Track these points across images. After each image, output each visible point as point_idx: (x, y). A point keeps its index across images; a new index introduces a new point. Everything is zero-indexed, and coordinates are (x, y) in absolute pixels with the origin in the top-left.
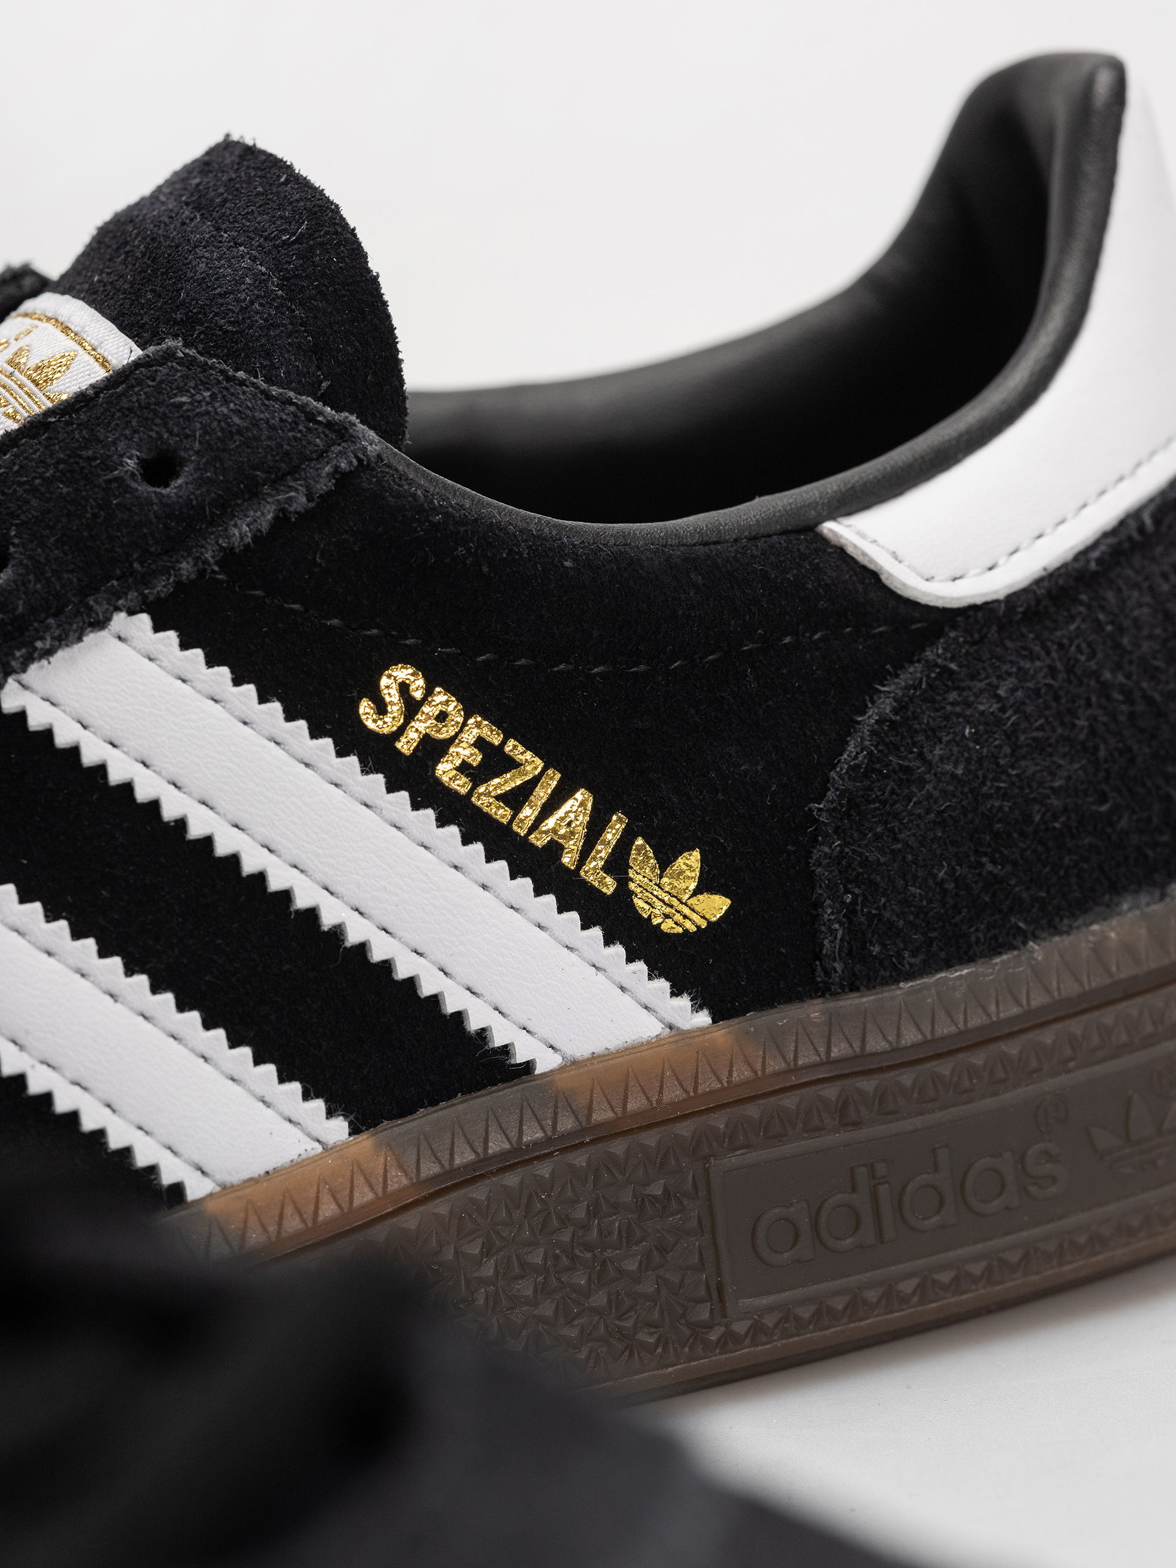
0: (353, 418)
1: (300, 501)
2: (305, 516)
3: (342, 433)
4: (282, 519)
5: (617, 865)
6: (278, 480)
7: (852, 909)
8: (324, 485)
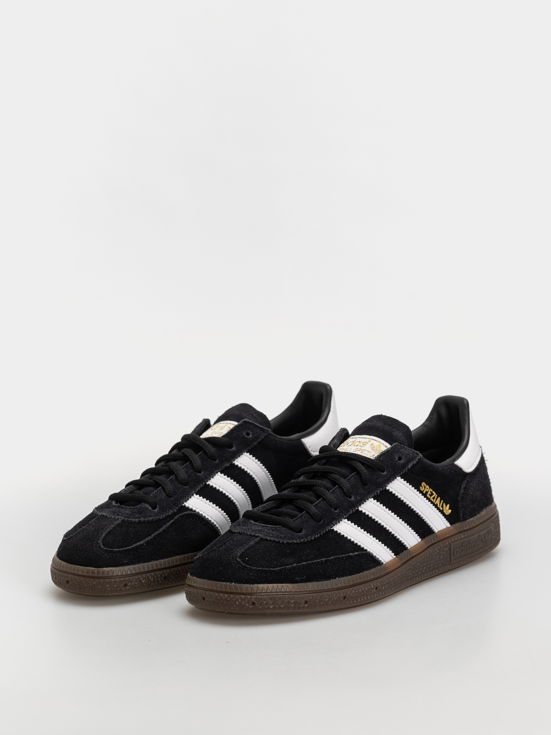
0: (418, 452)
1: (415, 462)
2: (415, 464)
3: (417, 454)
4: (413, 465)
5: (442, 507)
6: (412, 460)
7: (463, 511)
8: (417, 461)
